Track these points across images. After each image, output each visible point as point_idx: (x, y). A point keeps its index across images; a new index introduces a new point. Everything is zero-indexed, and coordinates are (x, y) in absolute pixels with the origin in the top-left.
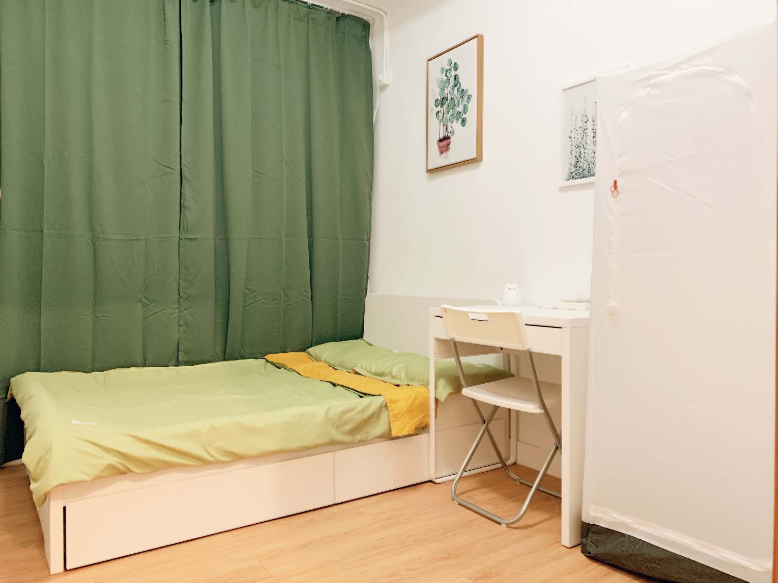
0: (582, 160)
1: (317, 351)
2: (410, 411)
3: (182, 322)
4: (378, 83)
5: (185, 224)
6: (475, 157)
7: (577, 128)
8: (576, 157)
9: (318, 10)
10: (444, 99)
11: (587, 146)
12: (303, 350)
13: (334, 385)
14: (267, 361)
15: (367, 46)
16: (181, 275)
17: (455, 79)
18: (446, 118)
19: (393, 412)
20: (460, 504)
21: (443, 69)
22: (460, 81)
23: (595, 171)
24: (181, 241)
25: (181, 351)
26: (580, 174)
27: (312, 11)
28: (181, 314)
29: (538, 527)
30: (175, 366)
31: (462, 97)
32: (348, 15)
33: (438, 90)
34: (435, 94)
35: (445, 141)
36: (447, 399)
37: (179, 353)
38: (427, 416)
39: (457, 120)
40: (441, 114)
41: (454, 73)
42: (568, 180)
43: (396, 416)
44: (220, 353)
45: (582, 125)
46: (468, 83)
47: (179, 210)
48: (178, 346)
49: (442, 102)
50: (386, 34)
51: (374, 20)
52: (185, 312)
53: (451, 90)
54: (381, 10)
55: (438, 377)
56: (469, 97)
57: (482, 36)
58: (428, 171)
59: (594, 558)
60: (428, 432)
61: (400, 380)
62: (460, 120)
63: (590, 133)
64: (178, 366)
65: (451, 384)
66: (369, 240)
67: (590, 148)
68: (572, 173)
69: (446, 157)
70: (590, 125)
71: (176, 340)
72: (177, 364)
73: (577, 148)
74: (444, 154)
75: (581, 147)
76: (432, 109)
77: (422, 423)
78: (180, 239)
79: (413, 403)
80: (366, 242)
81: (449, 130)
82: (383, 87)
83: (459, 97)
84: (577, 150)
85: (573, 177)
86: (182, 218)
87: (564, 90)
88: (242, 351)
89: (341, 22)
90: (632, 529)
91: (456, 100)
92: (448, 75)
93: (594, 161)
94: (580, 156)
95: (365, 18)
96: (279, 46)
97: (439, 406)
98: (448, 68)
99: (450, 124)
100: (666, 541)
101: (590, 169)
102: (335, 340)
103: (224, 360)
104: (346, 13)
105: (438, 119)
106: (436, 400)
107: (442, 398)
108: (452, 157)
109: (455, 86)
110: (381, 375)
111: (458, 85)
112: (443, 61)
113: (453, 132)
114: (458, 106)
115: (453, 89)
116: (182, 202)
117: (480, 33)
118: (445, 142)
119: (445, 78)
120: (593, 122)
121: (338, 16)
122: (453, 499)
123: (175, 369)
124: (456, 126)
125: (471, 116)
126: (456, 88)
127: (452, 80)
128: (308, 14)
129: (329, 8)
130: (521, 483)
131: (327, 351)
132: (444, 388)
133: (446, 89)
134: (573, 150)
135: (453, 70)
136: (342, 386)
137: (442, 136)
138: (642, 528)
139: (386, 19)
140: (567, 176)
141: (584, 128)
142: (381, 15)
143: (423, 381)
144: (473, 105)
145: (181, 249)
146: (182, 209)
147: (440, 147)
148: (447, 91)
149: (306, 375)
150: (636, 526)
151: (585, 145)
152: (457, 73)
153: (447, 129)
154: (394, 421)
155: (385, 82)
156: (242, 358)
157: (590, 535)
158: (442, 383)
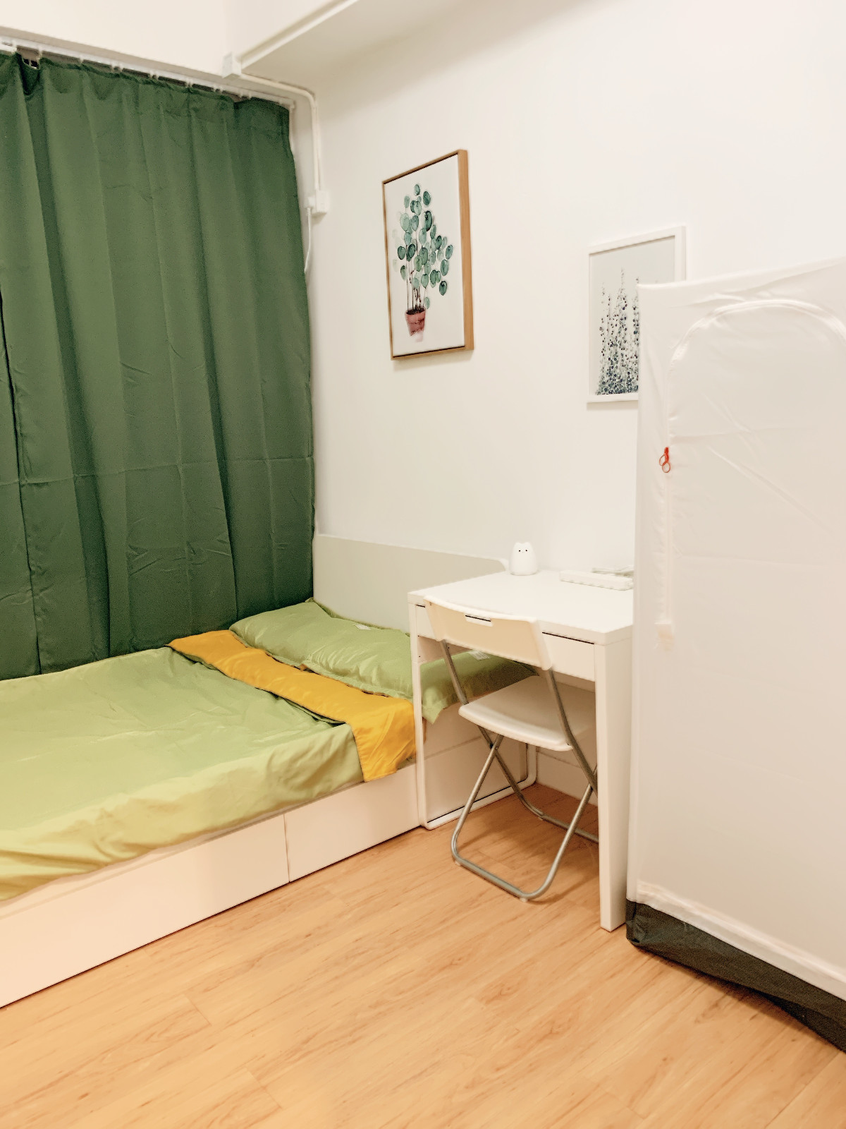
0: (619, 365)
1: (246, 628)
2: (388, 741)
3: (38, 609)
4: (309, 209)
5: (27, 464)
6: (463, 344)
7: (612, 316)
8: (609, 359)
9: (204, 95)
10: (412, 247)
11: (626, 345)
12: (226, 626)
13: (276, 696)
14: (174, 650)
15: (287, 145)
16: (29, 539)
17: (427, 219)
18: (416, 279)
19: (364, 747)
20: (462, 866)
21: (407, 199)
22: (436, 222)
23: (638, 383)
24: (23, 489)
25: (42, 650)
26: (616, 386)
27: (194, 96)
28: (37, 597)
29: (568, 897)
30: (36, 674)
31: (439, 248)
32: (255, 99)
33: (401, 233)
34: (399, 240)
35: (417, 314)
36: (438, 720)
37: (41, 654)
38: (413, 742)
39: (433, 283)
40: (407, 271)
41: (424, 208)
42: (599, 393)
43: (369, 752)
44: (101, 645)
45: (618, 313)
46: (448, 226)
47: (14, 442)
48: (37, 644)
49: (408, 252)
50: (317, 127)
51: (295, 103)
52: (41, 595)
53: (421, 233)
54: (305, 89)
55: (425, 685)
56: (449, 249)
57: (465, 153)
58: (394, 357)
59: (645, 949)
60: (415, 762)
61: (371, 683)
62: (438, 284)
63: (629, 324)
64: (41, 673)
65: (444, 695)
66: (311, 455)
67: (630, 348)
68: (604, 383)
69: (420, 340)
70: (629, 312)
71: (33, 636)
72: (40, 671)
73: (611, 346)
74: (417, 335)
75: (617, 345)
76: (395, 263)
77: (405, 754)
78: (21, 486)
79: (391, 730)
80: (308, 459)
81: (422, 298)
82: (318, 217)
83: (434, 247)
84: (612, 348)
85: (606, 390)
86: (20, 454)
87: (591, 255)
88: (134, 639)
89: (242, 110)
90: (692, 915)
91: (430, 252)
92: (415, 209)
93: (637, 370)
94: (615, 359)
95: (281, 101)
96: (145, 161)
97: (428, 726)
98: (415, 198)
99: (422, 289)
100: (735, 936)
101: (630, 381)
102: (272, 607)
103: (109, 656)
104: (250, 95)
105: (404, 279)
106: (424, 720)
107: (433, 717)
108: (430, 338)
109: (428, 230)
110: (344, 673)
111: (432, 228)
112: (406, 188)
113: (428, 301)
114: (434, 261)
115: (424, 233)
116: (18, 429)
117: (464, 148)
118: (416, 317)
119: (411, 215)
120: (634, 309)
121: (236, 100)
122: (454, 859)
123: (36, 679)
124: (432, 292)
125: (454, 277)
126: (428, 233)
127: (422, 218)
128: (188, 102)
129: (222, 88)
130: (545, 820)
131: (260, 626)
132: (434, 701)
133: (414, 233)
134: (606, 349)
135: (422, 202)
136: (286, 700)
137: (411, 307)
138: (706, 916)
139: (314, 103)
140: (597, 388)
141: (620, 316)
142: (306, 98)
143: (404, 691)
144: (456, 262)
145: (24, 502)
146: (20, 440)
147: (411, 324)
148: (416, 235)
149: (233, 675)
150: (697, 913)
151: (623, 344)
152: (430, 208)
153: (418, 296)
154: (366, 759)
155: (319, 209)
156: (137, 650)
157: (637, 916)
158: (431, 694)
